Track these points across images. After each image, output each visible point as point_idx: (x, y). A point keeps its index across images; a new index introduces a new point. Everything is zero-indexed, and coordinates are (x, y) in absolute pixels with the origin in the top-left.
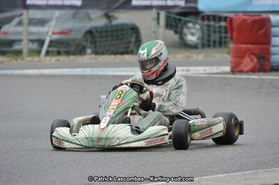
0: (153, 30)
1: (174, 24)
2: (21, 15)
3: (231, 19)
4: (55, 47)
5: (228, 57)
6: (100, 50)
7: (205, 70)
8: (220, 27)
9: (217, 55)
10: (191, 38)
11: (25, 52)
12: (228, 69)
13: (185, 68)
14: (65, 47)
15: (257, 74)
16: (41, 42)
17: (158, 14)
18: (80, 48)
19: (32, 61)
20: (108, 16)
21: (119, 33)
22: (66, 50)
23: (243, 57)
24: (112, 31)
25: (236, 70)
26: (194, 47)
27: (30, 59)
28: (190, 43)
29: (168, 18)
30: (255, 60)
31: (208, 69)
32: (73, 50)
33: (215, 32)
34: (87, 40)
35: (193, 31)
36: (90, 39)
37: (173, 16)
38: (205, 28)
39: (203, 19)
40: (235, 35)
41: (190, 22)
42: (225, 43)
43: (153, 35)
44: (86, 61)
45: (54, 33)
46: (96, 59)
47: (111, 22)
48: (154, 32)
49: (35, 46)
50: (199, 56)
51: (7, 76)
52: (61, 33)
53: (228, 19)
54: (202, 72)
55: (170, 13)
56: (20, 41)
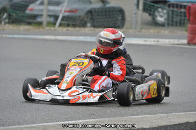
0: (134, 12)
1: (149, 9)
3: (189, 7)
4: (66, 21)
5: (186, 34)
6: (97, 24)
7: (170, 42)
8: (181, 12)
9: (178, 31)
10: (160, 19)
11: (45, 23)
12: (185, 41)
13: (156, 40)
14: (72, 21)
16: (56, 17)
17: (138, 1)
18: (84, 22)
19: (49, 30)
20: (103, 1)
21: (111, 13)
22: (74, 23)
24: (106, 12)
25: (191, 42)
26: (162, 25)
27: (48, 28)
28: (159, 22)
29: (145, 4)
31: (172, 41)
32: (78, 23)
33: (177, 15)
34: (87, 18)
35: (162, 14)
36: (90, 16)
37: (148, 3)
38: (170, 12)
39: (169, 6)
40: (191, 18)
41: (160, 8)
42: (184, 23)
43: (134, 16)
44: (87, 32)
45: (65, 11)
46: (94, 31)
47: (105, 5)
48: (135, 14)
49: (52, 20)
50: (165, 31)
51: (33, 39)
52: (70, 11)
53: (187, 7)
54: (167, 43)
55: (146, 1)
56: (42, 15)
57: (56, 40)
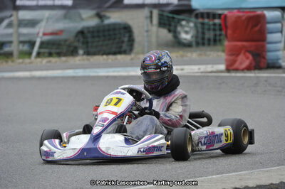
0: (146, 29)
1: (167, 22)
2: (11, 16)
3: (225, 16)
4: (46, 48)
5: (223, 56)
6: (92, 50)
7: (199, 69)
8: (215, 25)
9: (212, 53)
10: (186, 36)
11: (16, 54)
12: (222, 67)
13: (179, 67)
14: (56, 48)
15: (252, 71)
16: (32, 44)
17: (151, 13)
18: (72, 48)
19: (22, 63)
20: (99, 16)
21: (111, 33)
22: (58, 51)
23: (238, 55)
24: (104, 31)
25: (231, 68)
26: (188, 45)
27: (21, 61)
28: (185, 41)
29: (161, 17)
30: (251, 57)
31: (203, 68)
33: (209, 29)
34: (78, 41)
35: (187, 29)
36: (81, 39)
37: (166, 14)
38: (199, 26)
39: (197, 16)
40: (229, 32)
41: (183, 20)
42: (220, 40)
43: (145, 34)
44: (78, 62)
45: (44, 34)
46: (88, 60)
47: (102, 21)
48: (147, 31)
49: (26, 48)
50: (193, 54)
52: (52, 34)
53: (222, 17)
54: (196, 70)
55: (163, 11)
56: (11, 42)
57: (33, 78)
